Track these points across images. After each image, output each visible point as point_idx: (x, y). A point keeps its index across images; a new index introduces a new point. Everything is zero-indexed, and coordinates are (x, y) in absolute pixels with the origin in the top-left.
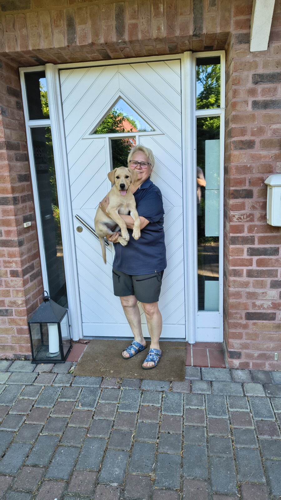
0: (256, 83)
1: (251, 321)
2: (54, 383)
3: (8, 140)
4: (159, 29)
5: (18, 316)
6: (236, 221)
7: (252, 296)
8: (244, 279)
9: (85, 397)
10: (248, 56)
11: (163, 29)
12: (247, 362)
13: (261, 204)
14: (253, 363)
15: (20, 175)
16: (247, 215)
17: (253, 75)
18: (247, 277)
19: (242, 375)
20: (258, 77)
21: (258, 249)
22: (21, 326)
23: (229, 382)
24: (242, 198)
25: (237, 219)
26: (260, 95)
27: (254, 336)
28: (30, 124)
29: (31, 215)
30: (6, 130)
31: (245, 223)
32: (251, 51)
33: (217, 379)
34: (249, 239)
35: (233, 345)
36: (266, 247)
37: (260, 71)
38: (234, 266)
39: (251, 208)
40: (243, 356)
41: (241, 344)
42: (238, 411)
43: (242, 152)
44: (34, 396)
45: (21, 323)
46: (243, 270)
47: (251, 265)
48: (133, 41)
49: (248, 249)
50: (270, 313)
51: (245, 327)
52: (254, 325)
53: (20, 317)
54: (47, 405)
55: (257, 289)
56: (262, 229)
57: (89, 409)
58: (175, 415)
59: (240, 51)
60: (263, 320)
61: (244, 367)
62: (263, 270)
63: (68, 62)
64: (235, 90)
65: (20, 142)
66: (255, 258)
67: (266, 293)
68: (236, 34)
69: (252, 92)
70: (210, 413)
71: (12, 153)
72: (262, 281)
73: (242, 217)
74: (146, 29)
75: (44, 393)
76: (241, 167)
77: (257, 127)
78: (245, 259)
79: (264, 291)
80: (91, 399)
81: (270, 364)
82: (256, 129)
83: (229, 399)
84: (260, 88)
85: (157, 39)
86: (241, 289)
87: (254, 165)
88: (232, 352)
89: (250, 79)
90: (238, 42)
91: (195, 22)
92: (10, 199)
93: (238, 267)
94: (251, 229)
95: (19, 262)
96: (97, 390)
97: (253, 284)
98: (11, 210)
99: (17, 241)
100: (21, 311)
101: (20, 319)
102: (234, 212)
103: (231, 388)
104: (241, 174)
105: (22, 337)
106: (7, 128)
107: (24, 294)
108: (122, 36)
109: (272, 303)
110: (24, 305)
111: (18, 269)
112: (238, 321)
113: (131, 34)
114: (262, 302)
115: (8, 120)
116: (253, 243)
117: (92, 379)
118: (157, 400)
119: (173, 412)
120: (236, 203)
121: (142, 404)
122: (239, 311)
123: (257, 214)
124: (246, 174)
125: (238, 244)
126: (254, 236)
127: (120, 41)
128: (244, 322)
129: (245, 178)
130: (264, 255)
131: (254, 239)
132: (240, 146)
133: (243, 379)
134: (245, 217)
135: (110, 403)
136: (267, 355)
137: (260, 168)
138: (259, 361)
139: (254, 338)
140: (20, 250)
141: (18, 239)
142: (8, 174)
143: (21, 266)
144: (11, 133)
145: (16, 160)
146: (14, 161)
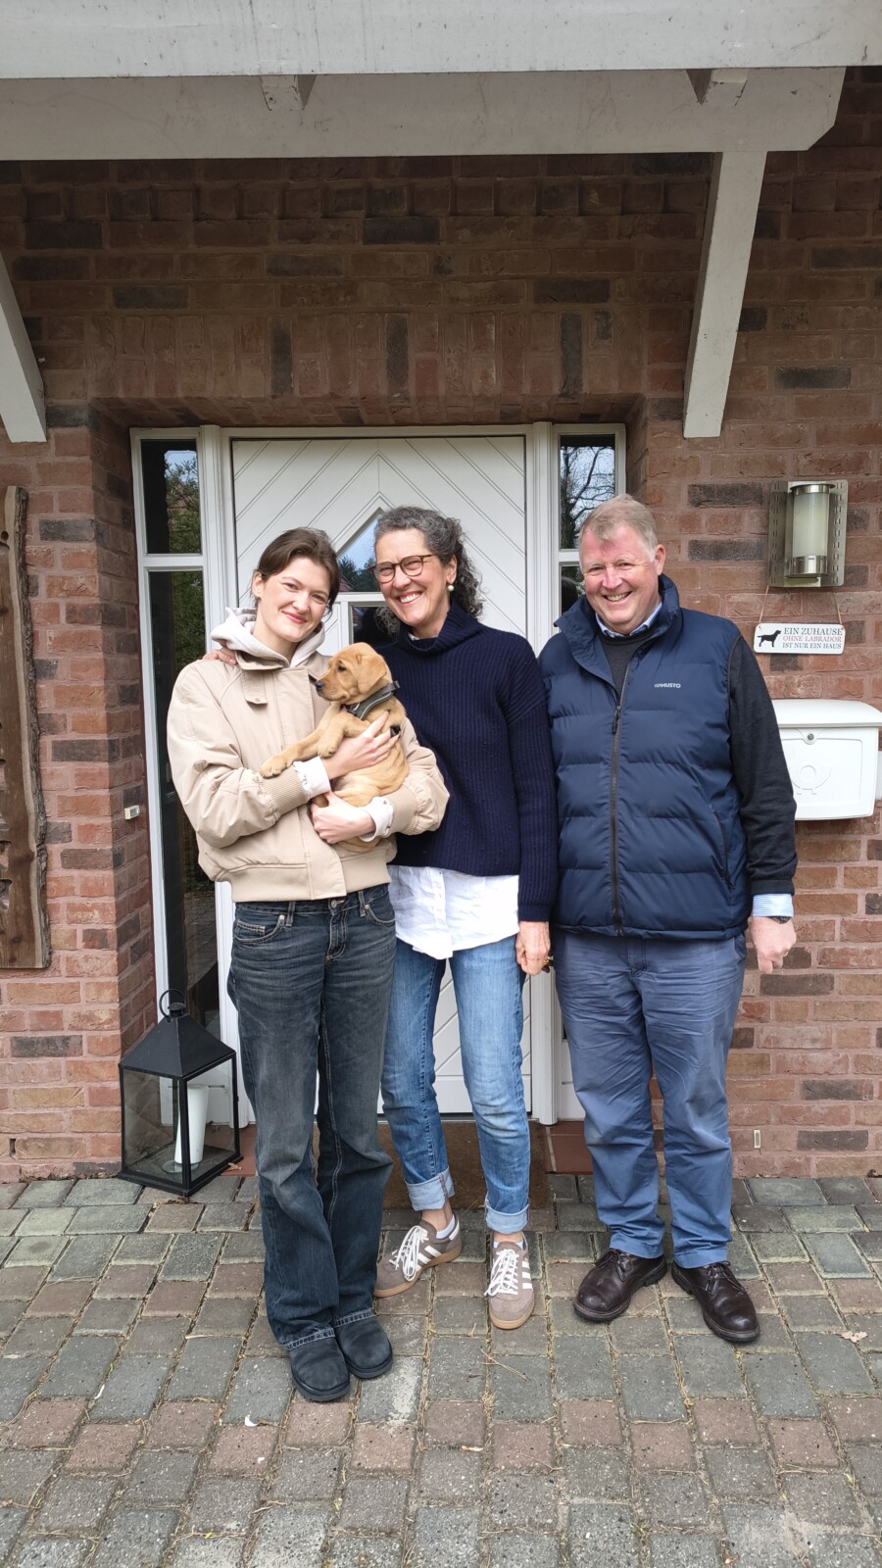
2: (202, 1225)
3: (107, 602)
4: (486, 376)
5: (98, 1055)
10: (679, 447)
11: (494, 377)
15: (122, 687)
17: (689, 486)
20: (702, 492)
22: (103, 1083)
26: (704, 530)
28: (150, 562)
29: (138, 788)
30: (103, 578)
32: (686, 435)
37: (706, 479)
44: (151, 1258)
45: (103, 1074)
48: (425, 397)
53: (101, 1056)
54: (193, 1273)
59: (662, 435)
65: (126, 607)
68: (653, 399)
69: (689, 523)
71: (112, 632)
74: (457, 375)
75: (180, 1249)
81: (744, 1162)
84: (705, 514)
85: (480, 396)
89: (685, 494)
90: (657, 415)
91: (565, 368)
92: (101, 746)
95: (110, 908)
98: (100, 774)
99: (111, 853)
100: (105, 1039)
101: (102, 1064)
105: (104, 1112)
106: (104, 573)
107: (117, 993)
108: (401, 385)
110: (117, 1023)
111: (105, 927)
113: (422, 383)
115: (108, 555)
127: (396, 395)
140: (115, 877)
141: (113, 850)
142: (101, 684)
143: (115, 919)
144: (111, 584)
145: (119, 650)
146: (115, 652)
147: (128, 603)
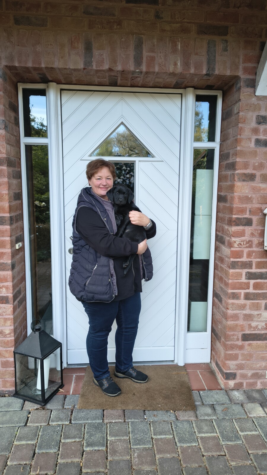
0: (259, 123)
1: (246, 342)
2: (52, 421)
3: (9, 157)
4: (175, 64)
5: (4, 347)
6: (237, 246)
7: (248, 318)
8: (242, 301)
9: (91, 435)
10: (253, 99)
11: (179, 65)
12: (241, 382)
13: (259, 232)
14: (247, 383)
15: (15, 193)
16: (246, 241)
17: (256, 116)
18: (244, 299)
19: (239, 396)
20: (261, 118)
21: (255, 273)
22: (7, 359)
23: (230, 404)
24: (243, 225)
25: (238, 245)
26: (261, 134)
27: (249, 357)
28: (25, 140)
29: (21, 235)
30: (7, 146)
31: (244, 249)
32: (256, 94)
33: (218, 402)
34: (247, 264)
35: (229, 366)
36: (262, 271)
37: (263, 113)
38: (233, 289)
39: (250, 235)
40: (238, 377)
41: (236, 365)
42: (248, 434)
43: (245, 183)
44: (32, 440)
45: (7, 355)
46: (240, 293)
47: (249, 288)
48: (150, 72)
49: (246, 273)
50: (264, 333)
51: (241, 348)
52: (250, 346)
53: (6, 348)
54: (51, 448)
55: (253, 311)
56: (259, 254)
57: (100, 449)
58: (191, 445)
59: (246, 93)
60: (257, 340)
61: (238, 387)
62: (259, 293)
63: (73, 83)
64: (241, 128)
65: (16, 159)
66: (252, 282)
67: (260, 314)
68: (244, 78)
69: (255, 131)
70: (224, 440)
71: (11, 169)
72: (258, 303)
73: (242, 243)
74: (164, 63)
75: (43, 435)
76: (243, 197)
77: (258, 162)
78: (243, 282)
79: (259, 313)
80: (99, 437)
81: (261, 383)
82: (257, 164)
83: (236, 422)
84: (262, 128)
85: (173, 73)
86: (239, 311)
87: (254, 196)
88: (228, 373)
89: (254, 119)
90: (245, 85)
91: (209, 63)
92: (7, 219)
93: (237, 290)
94: (249, 255)
95: (10, 287)
96: (102, 426)
97: (250, 306)
98: (6, 231)
99: (11, 264)
100: (8, 341)
101: (7, 351)
102: (235, 238)
103: (233, 410)
104: (242, 203)
105: (7, 370)
106: (8, 144)
107: (13, 322)
108: (140, 66)
109: (266, 324)
110: (13, 334)
111: (8, 295)
112: (235, 343)
113: (148, 66)
114: (257, 323)
115: (9, 136)
116: (251, 267)
117: (93, 414)
118: (168, 431)
119: (189, 442)
120: (237, 230)
121: (153, 437)
122: (236, 333)
123: (256, 241)
124: (247, 203)
125: (238, 269)
126: (252, 261)
127: (137, 71)
128: (240, 343)
129: (246, 207)
130: (260, 279)
131: (252, 264)
132: (243, 178)
133: (241, 400)
134: (245, 243)
135: (120, 439)
136: (260, 374)
137: (259, 199)
138: (251, 381)
139: (248, 358)
140: (12, 274)
141: (12, 263)
142: (7, 192)
143: (12, 292)
144: (11, 149)
145: (14, 177)
146: (12, 178)
147: (17, 158)
